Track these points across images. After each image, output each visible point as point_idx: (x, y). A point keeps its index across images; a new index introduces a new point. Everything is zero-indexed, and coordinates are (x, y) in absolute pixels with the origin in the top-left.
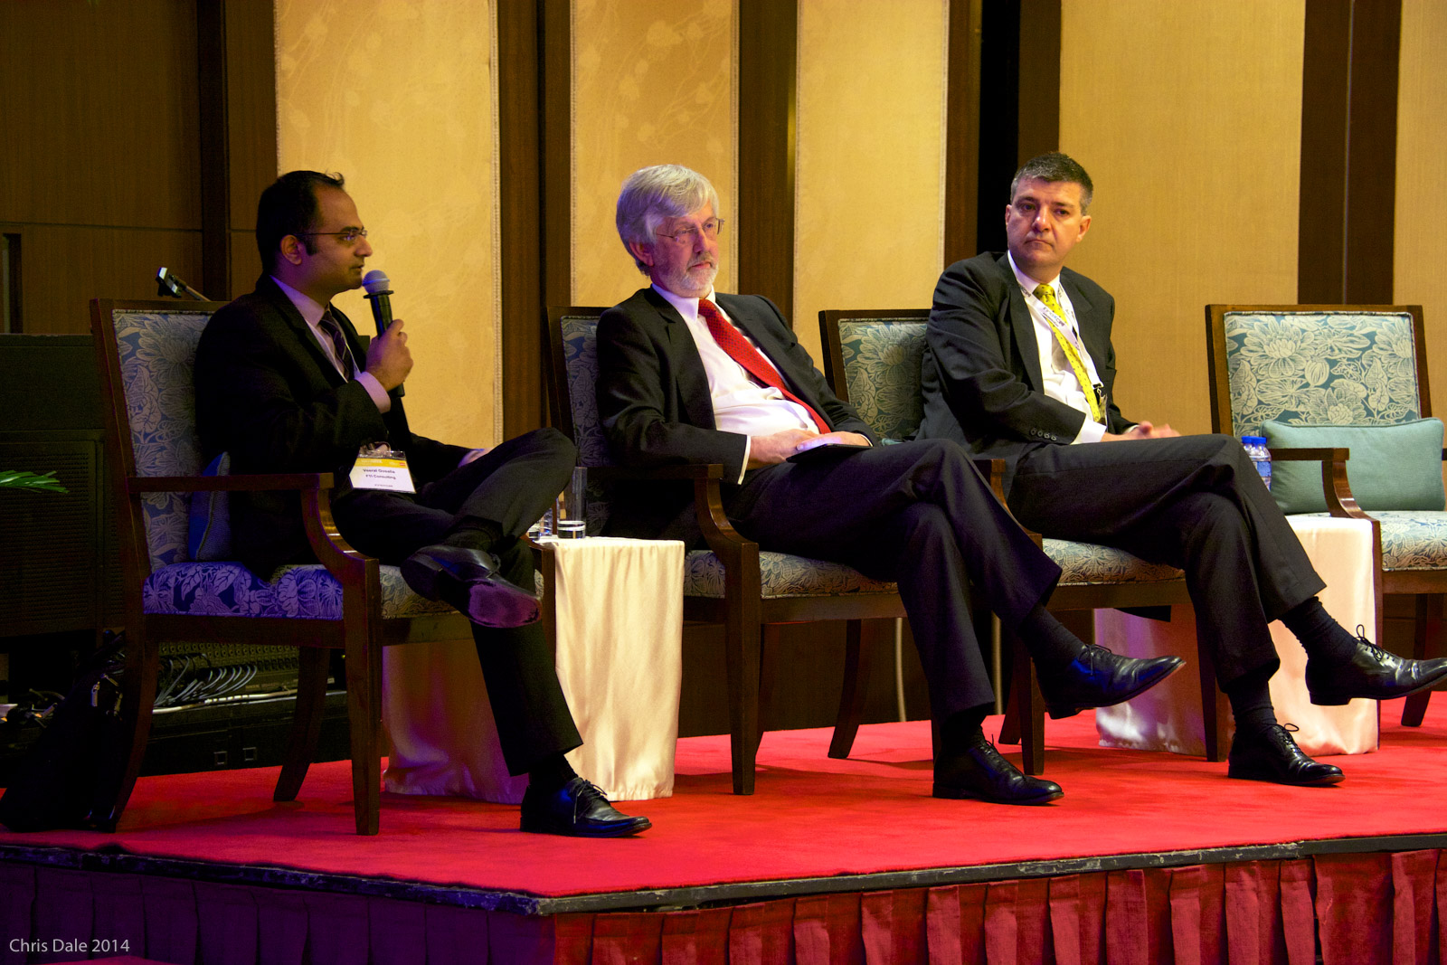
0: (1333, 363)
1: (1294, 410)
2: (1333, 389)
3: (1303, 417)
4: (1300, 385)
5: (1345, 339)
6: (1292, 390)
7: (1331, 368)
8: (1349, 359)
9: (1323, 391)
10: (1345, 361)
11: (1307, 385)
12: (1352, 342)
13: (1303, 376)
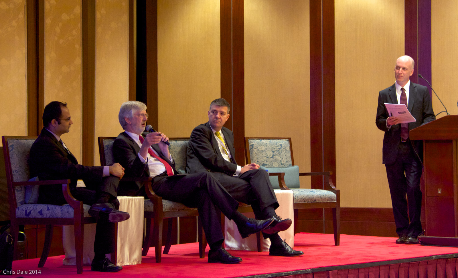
0: (273, 152)
1: (266, 163)
2: (274, 158)
3: (268, 165)
4: (266, 157)
5: (275, 146)
6: (265, 158)
7: (273, 153)
8: (277, 151)
9: (271, 158)
10: (276, 151)
11: (268, 157)
12: (277, 146)
13: (267, 155)
